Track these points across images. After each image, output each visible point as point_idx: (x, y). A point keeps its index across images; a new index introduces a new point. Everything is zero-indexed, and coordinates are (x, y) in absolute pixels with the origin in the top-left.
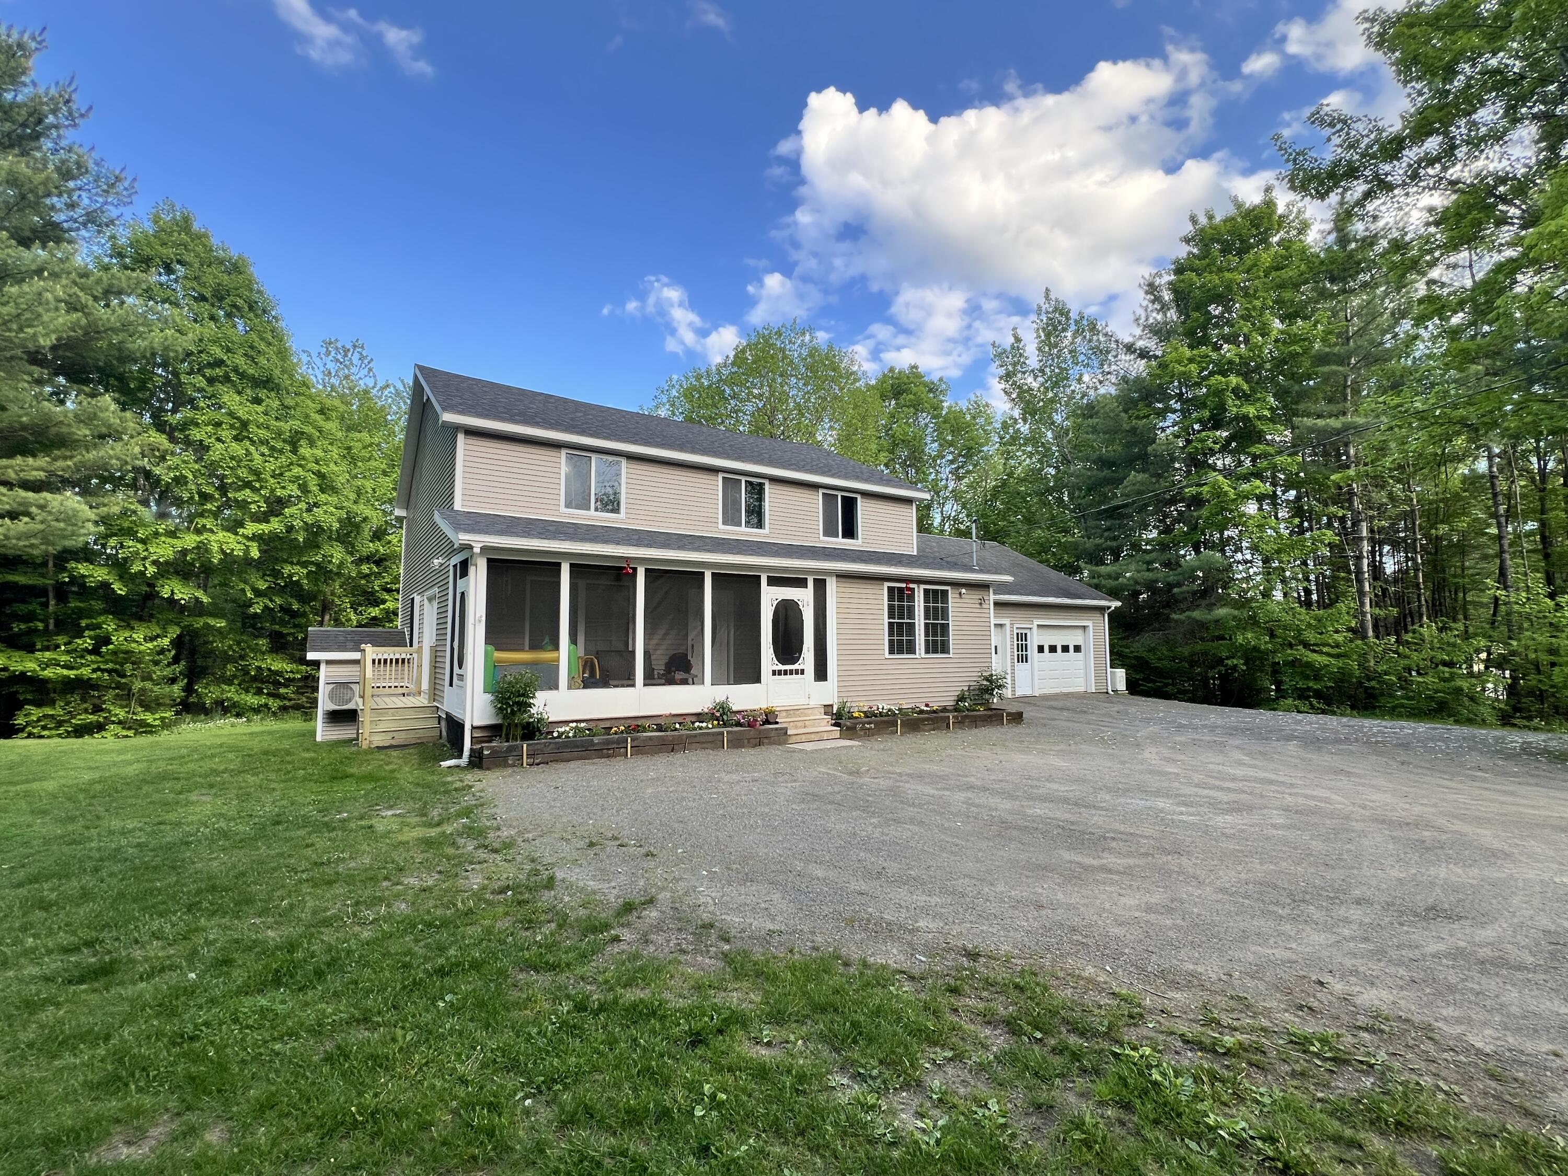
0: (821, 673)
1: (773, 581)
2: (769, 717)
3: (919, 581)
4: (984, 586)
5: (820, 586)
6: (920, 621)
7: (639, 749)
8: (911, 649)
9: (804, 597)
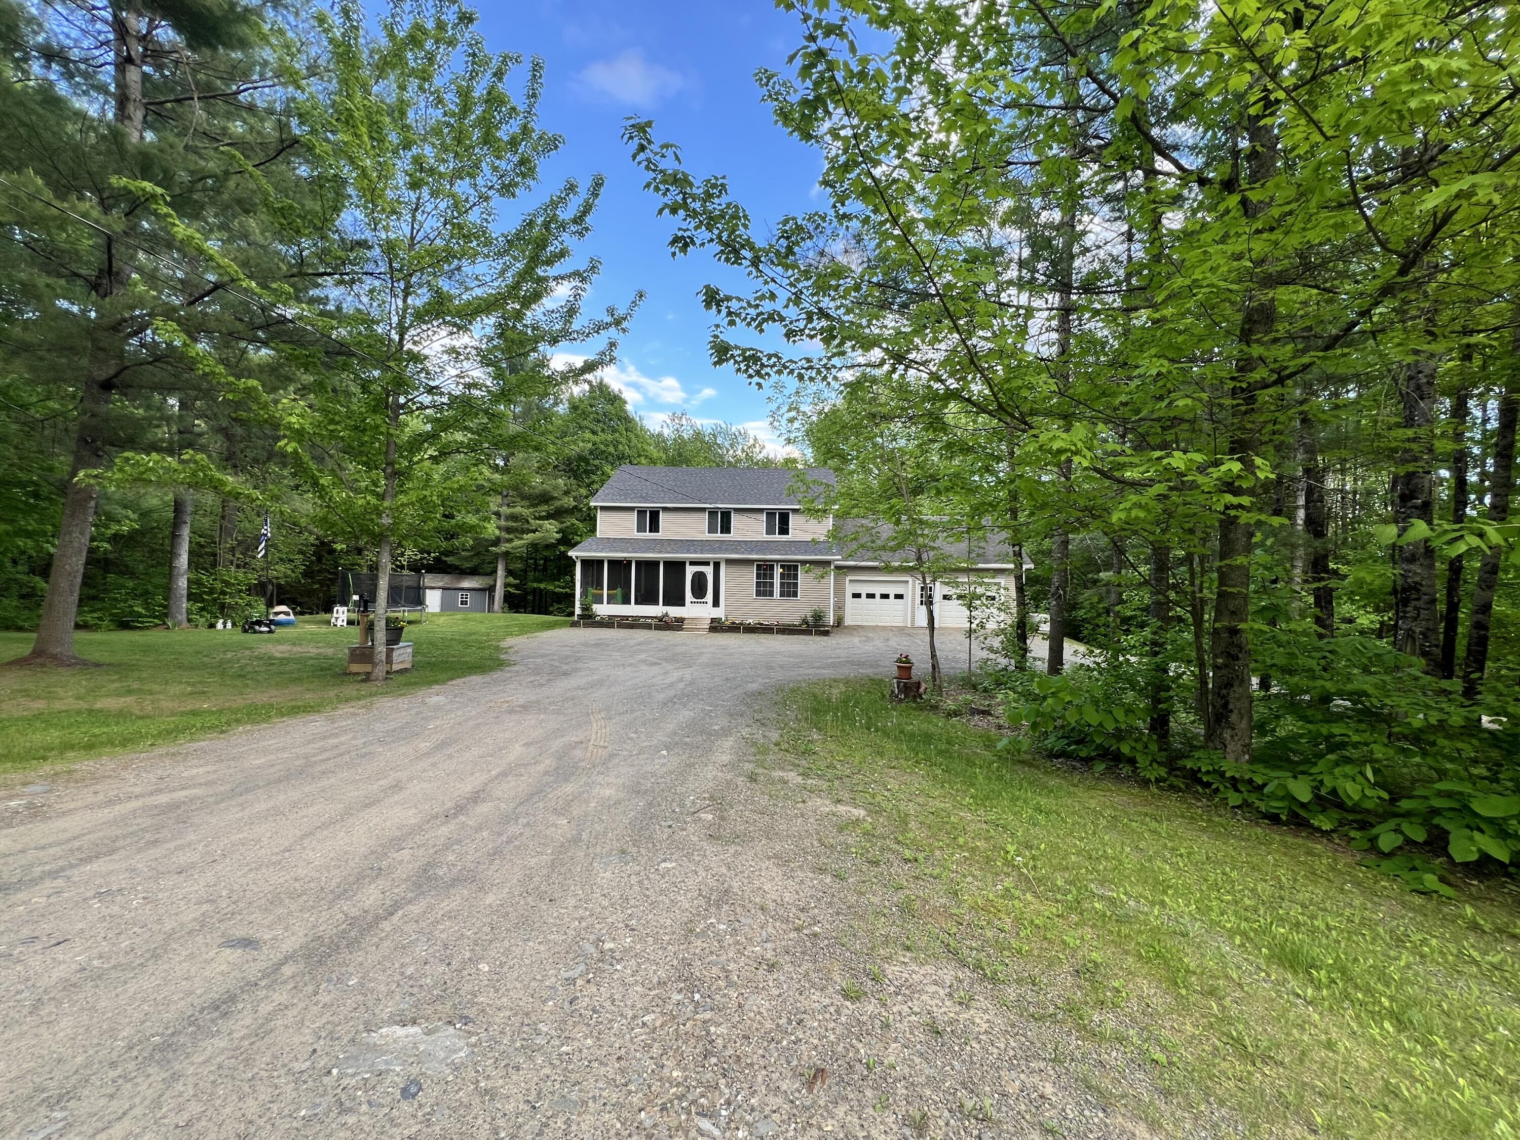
0: (716, 603)
1: (692, 563)
2: (681, 620)
3: (777, 561)
4: (828, 563)
5: (717, 565)
6: (777, 581)
7: (621, 626)
8: (771, 594)
9: (709, 571)
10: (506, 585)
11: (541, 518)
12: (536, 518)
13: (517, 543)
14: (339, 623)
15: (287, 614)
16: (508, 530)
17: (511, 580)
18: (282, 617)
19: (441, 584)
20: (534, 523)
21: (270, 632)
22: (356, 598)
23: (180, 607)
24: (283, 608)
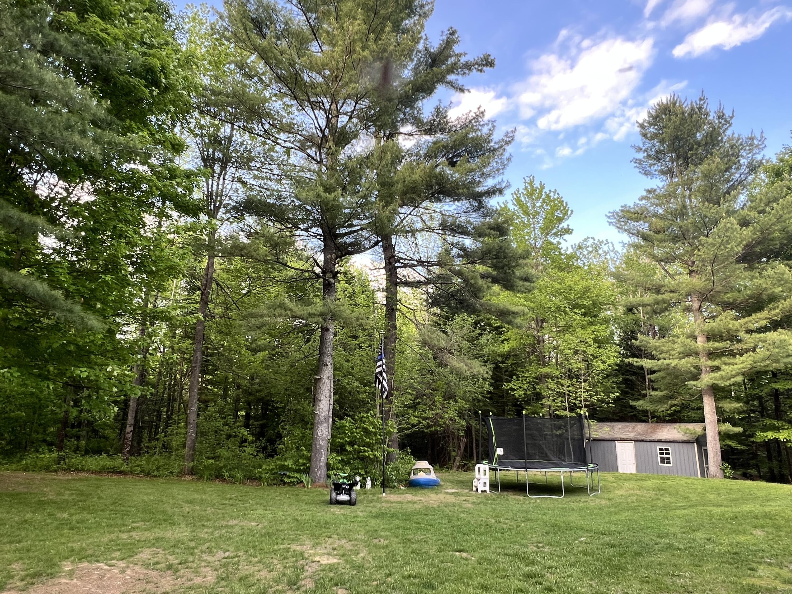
10: (723, 436)
11: (761, 330)
12: (749, 331)
13: (727, 370)
14: (481, 488)
15: (426, 471)
16: (711, 355)
17: (727, 427)
18: (421, 476)
19: (632, 435)
20: (750, 340)
21: (350, 503)
22: (500, 451)
23: (318, 460)
24: (424, 464)
